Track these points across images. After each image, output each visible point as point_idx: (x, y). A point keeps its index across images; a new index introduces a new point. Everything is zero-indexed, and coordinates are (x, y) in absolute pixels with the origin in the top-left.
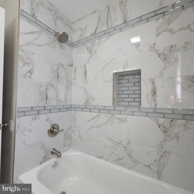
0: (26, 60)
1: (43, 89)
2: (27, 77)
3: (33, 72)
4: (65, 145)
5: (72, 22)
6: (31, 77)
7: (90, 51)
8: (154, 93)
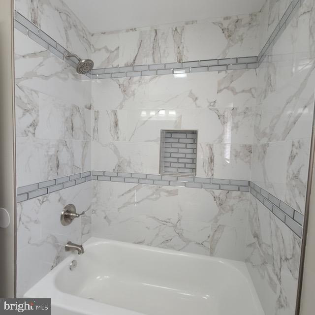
0: (26, 104)
1: (52, 152)
2: (30, 134)
3: (37, 125)
4: (83, 234)
5: (90, 33)
6: (34, 134)
7: (124, 91)
8: (212, 160)
